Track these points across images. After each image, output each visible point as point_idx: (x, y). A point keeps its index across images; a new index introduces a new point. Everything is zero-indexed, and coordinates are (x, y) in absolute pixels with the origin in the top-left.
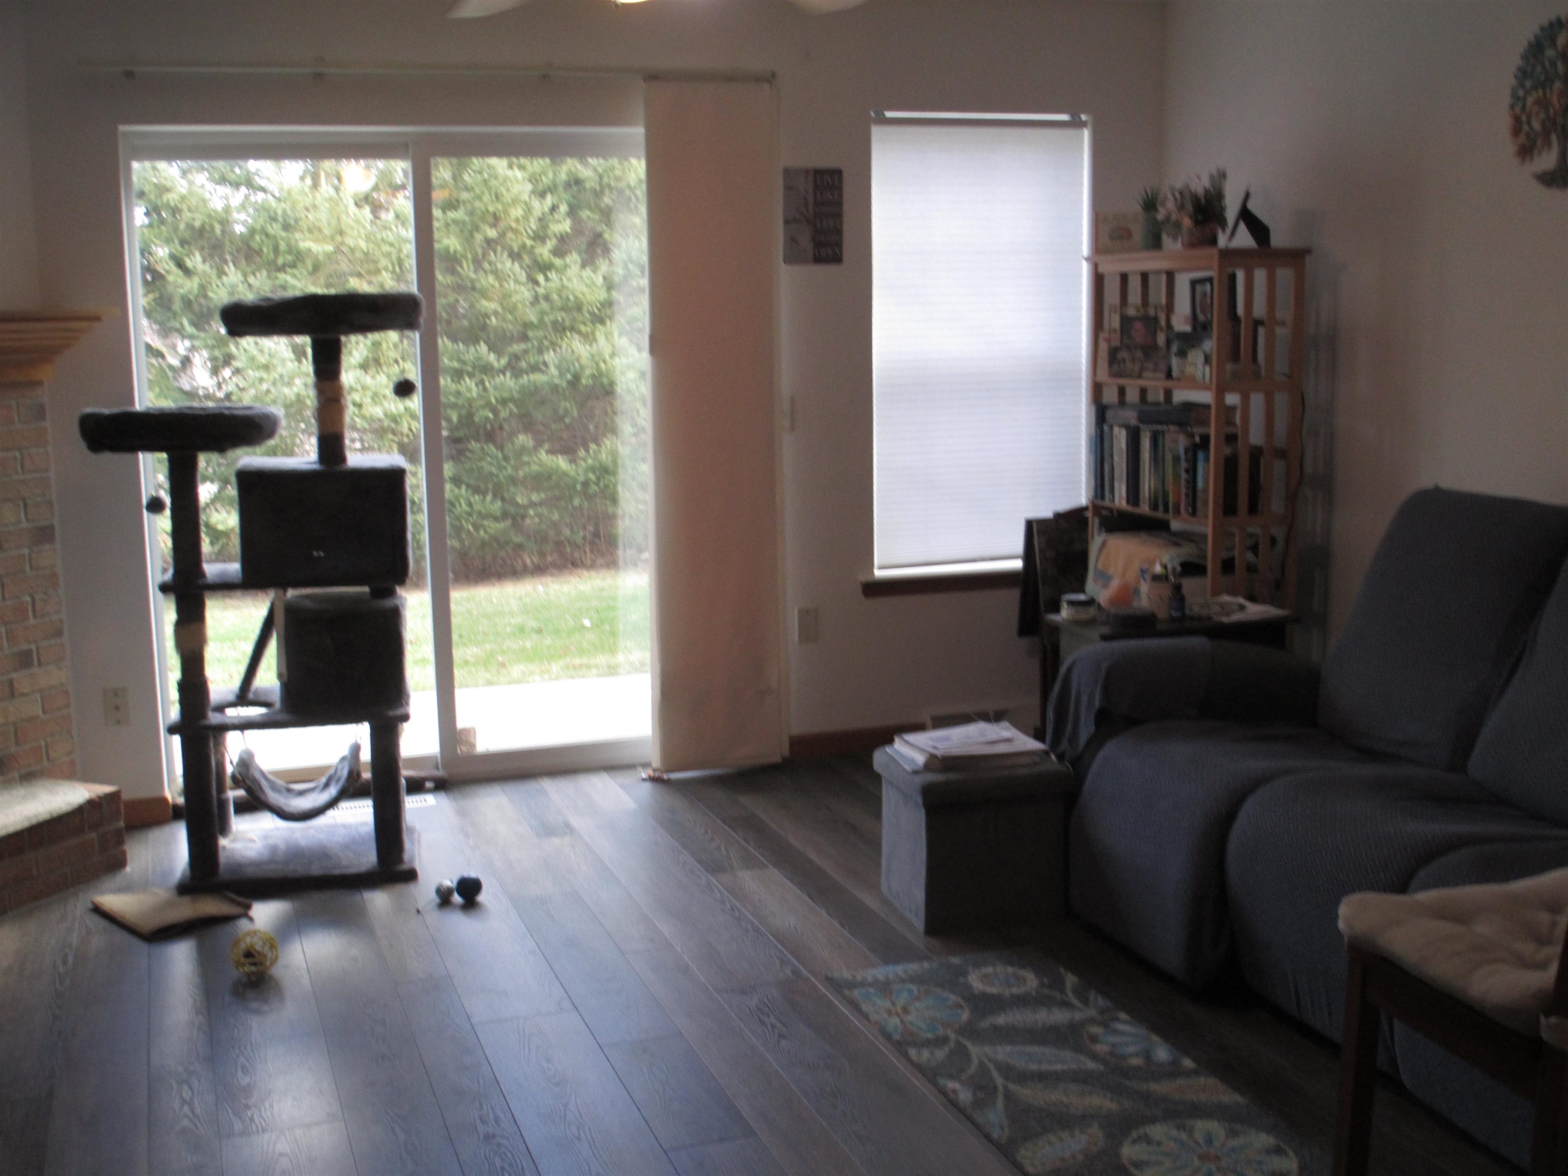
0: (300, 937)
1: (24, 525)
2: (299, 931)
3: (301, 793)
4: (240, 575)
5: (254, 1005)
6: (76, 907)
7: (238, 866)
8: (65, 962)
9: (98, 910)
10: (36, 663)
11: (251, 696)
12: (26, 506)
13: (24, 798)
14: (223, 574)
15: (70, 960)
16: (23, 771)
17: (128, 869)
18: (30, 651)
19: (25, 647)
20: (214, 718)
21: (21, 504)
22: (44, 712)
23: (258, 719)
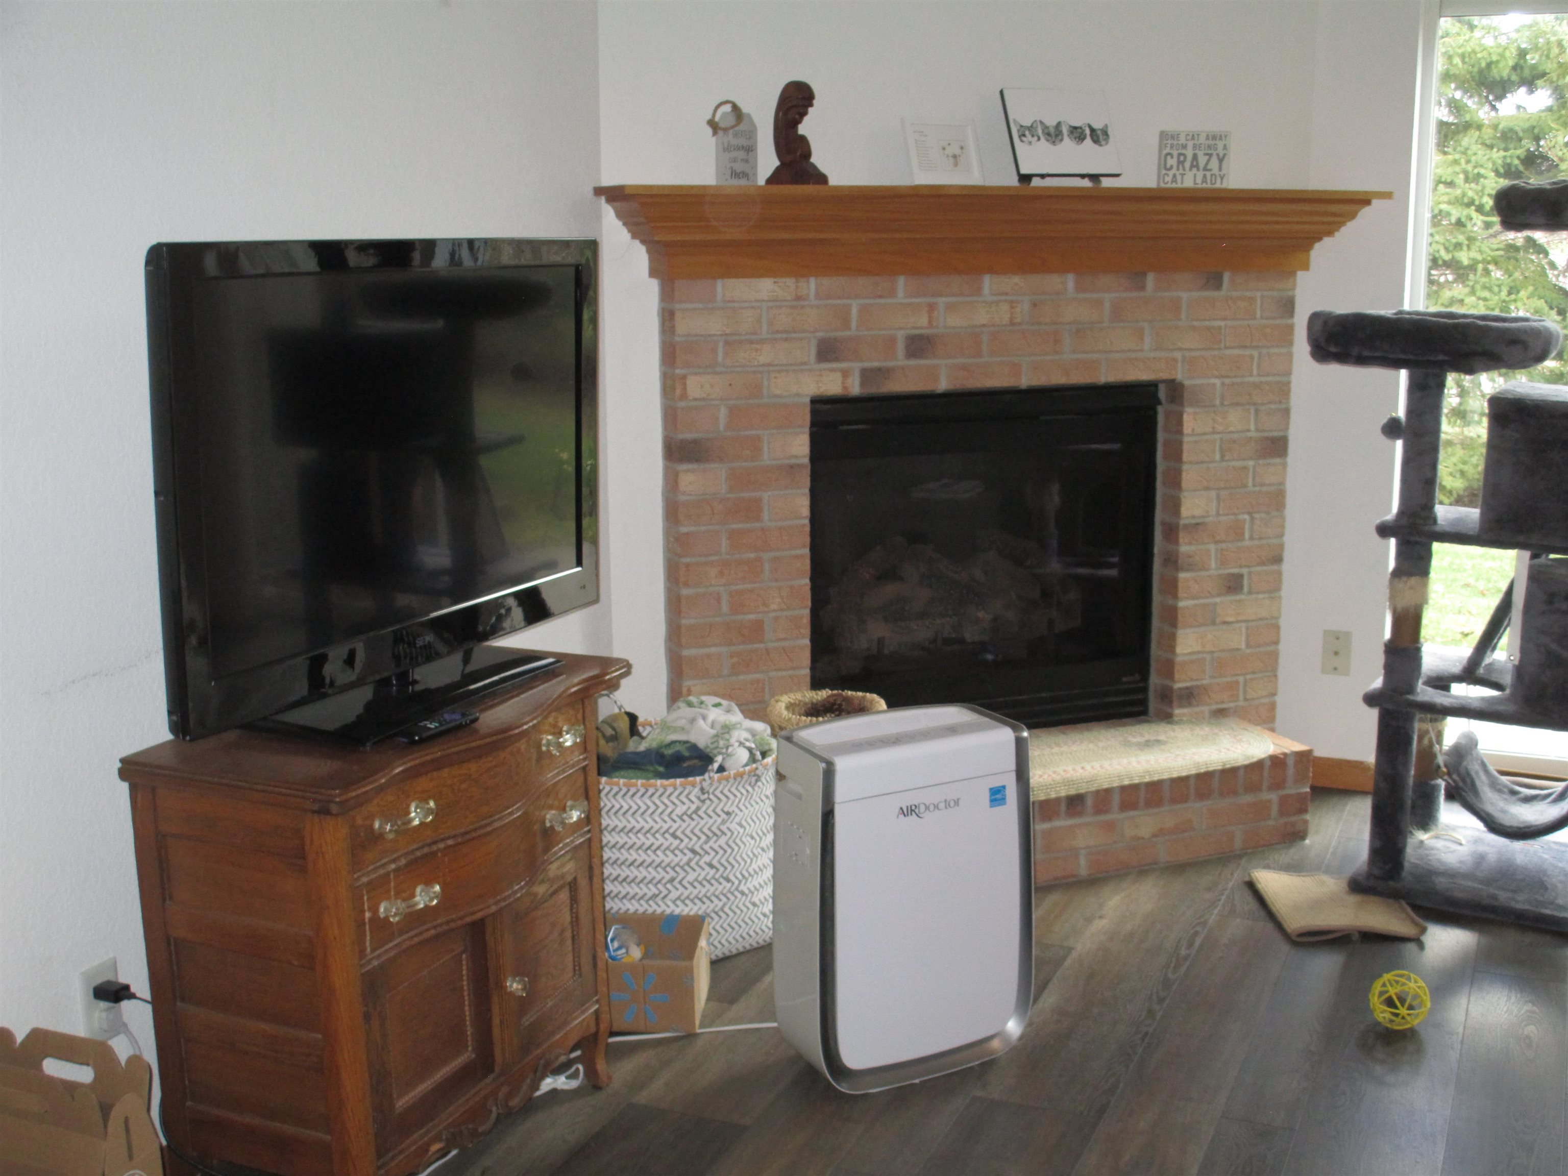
0: (1471, 988)
1: (1252, 434)
2: (1472, 984)
3: (1528, 800)
4: (1478, 526)
5: (1378, 1069)
6: (1232, 874)
7: (1427, 874)
8: (1190, 944)
9: (1251, 886)
10: (1246, 589)
11: (1481, 671)
12: (1257, 412)
13: (1205, 739)
14: (1459, 521)
15: (1198, 942)
16: (1214, 707)
17: (1307, 842)
18: (1241, 576)
19: (1235, 571)
20: (1424, 693)
21: (1252, 411)
22: (1248, 646)
23: (1476, 705)
